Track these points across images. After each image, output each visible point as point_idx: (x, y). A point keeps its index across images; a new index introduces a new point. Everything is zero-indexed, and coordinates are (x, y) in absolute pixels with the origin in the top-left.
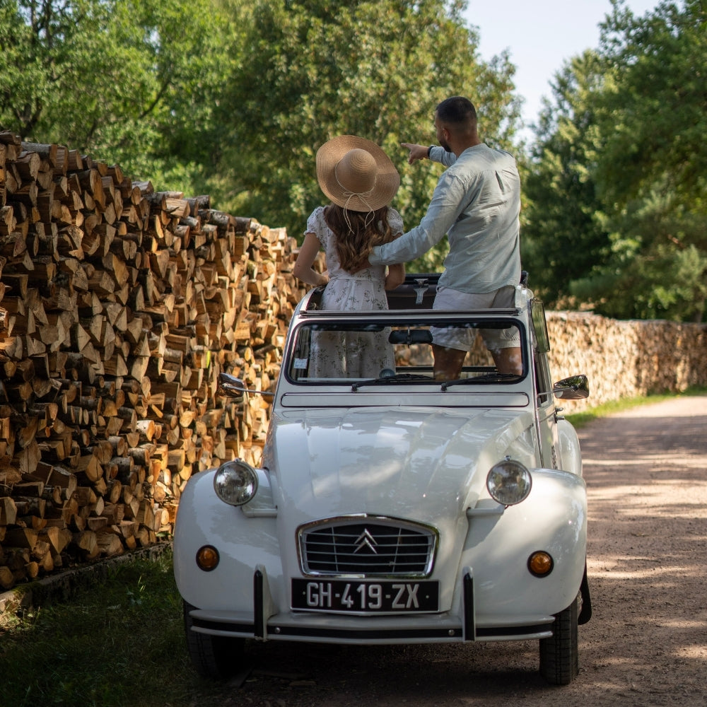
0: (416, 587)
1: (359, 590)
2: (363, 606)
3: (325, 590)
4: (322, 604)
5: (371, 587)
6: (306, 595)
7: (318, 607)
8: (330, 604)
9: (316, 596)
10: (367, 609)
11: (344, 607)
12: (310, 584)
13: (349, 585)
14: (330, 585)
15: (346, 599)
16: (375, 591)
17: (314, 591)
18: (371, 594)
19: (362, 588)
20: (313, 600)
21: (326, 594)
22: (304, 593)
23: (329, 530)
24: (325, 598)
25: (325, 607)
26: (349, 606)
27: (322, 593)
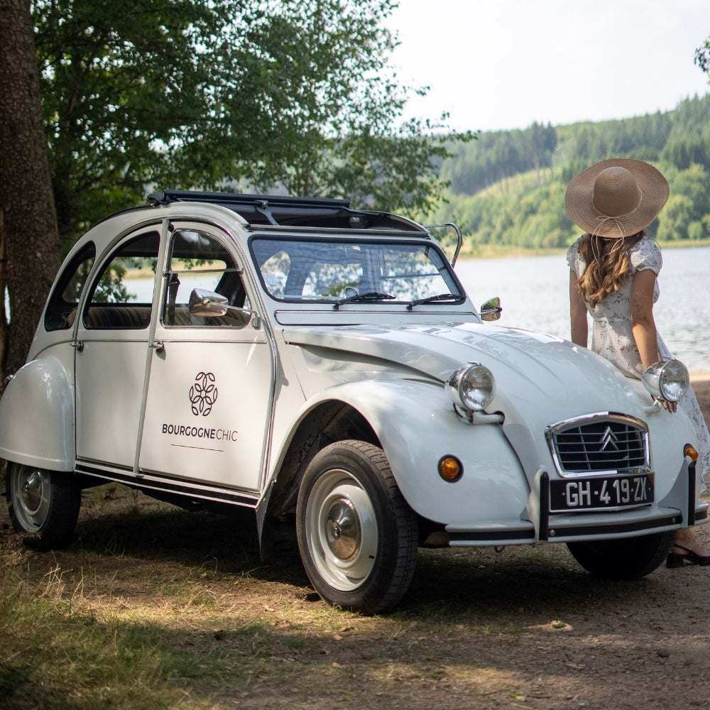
0: (645, 478)
1: (614, 485)
2: (619, 501)
3: (584, 489)
4: (581, 503)
5: (623, 481)
6: (566, 496)
7: (578, 506)
8: (589, 503)
9: (575, 495)
10: (622, 504)
11: (603, 504)
12: (569, 485)
13: (605, 482)
14: (588, 483)
15: (604, 496)
16: (625, 486)
17: (574, 490)
18: (624, 490)
19: (616, 484)
20: (572, 500)
21: (585, 492)
22: (564, 494)
23: (576, 430)
24: (585, 497)
25: (585, 506)
26: (607, 502)
27: (582, 492)
